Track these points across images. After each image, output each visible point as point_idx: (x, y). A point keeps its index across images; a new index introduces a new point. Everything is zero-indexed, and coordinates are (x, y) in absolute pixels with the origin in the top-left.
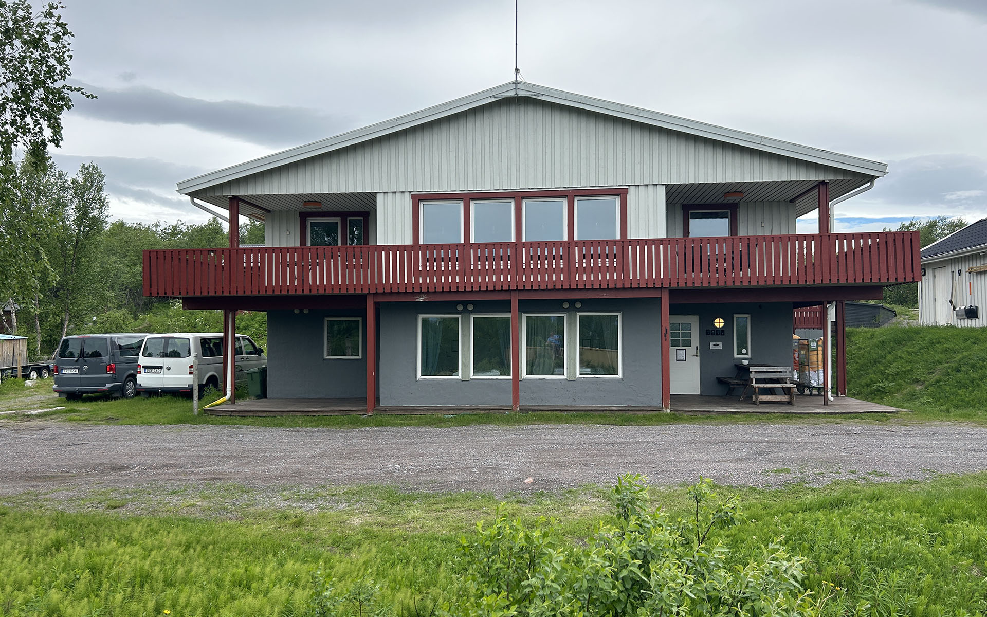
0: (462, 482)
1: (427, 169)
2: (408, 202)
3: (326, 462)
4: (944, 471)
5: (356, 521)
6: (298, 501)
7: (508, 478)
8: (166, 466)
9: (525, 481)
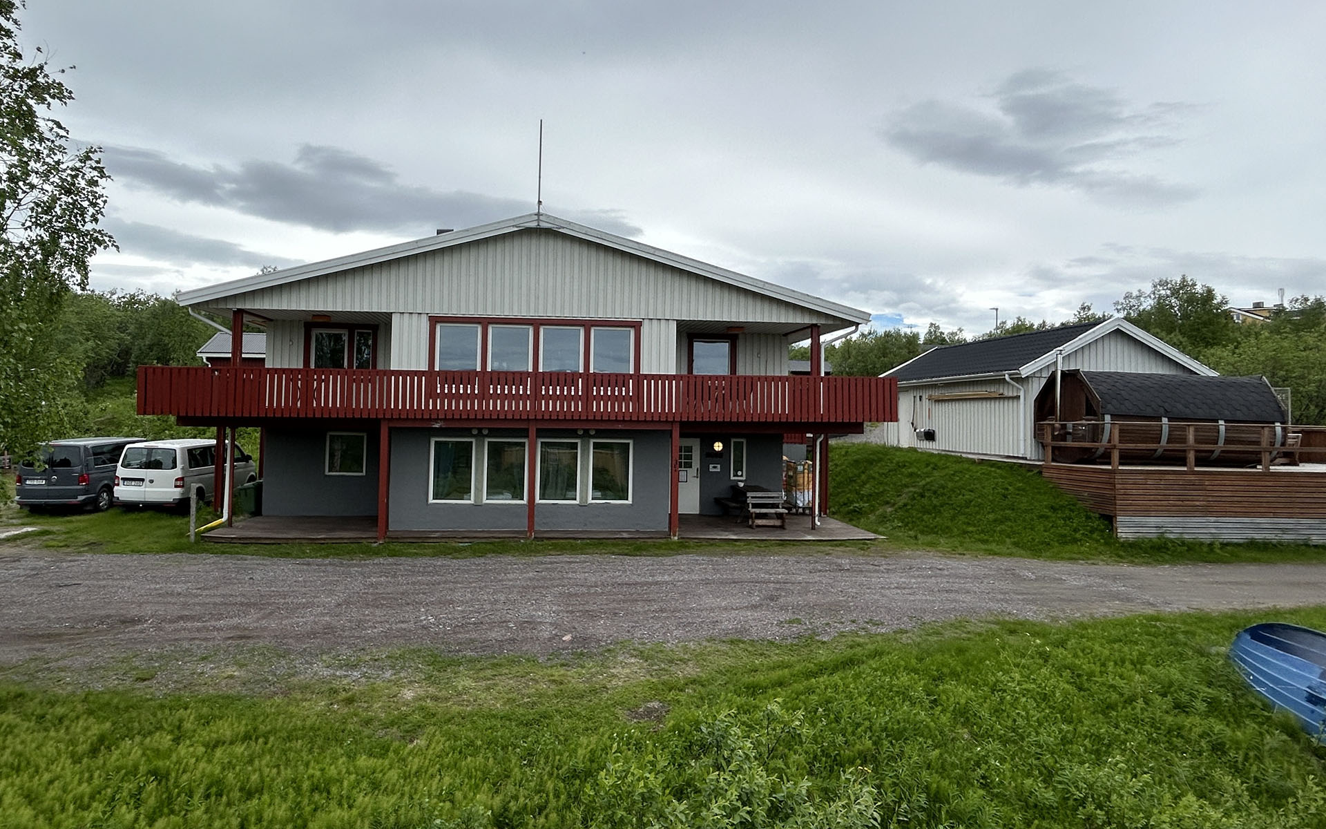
0: (502, 641)
1: (446, 292)
2: (425, 324)
3: (355, 614)
4: (927, 618)
5: (408, 694)
6: (341, 668)
7: (546, 635)
8: (181, 618)
9: (564, 639)
